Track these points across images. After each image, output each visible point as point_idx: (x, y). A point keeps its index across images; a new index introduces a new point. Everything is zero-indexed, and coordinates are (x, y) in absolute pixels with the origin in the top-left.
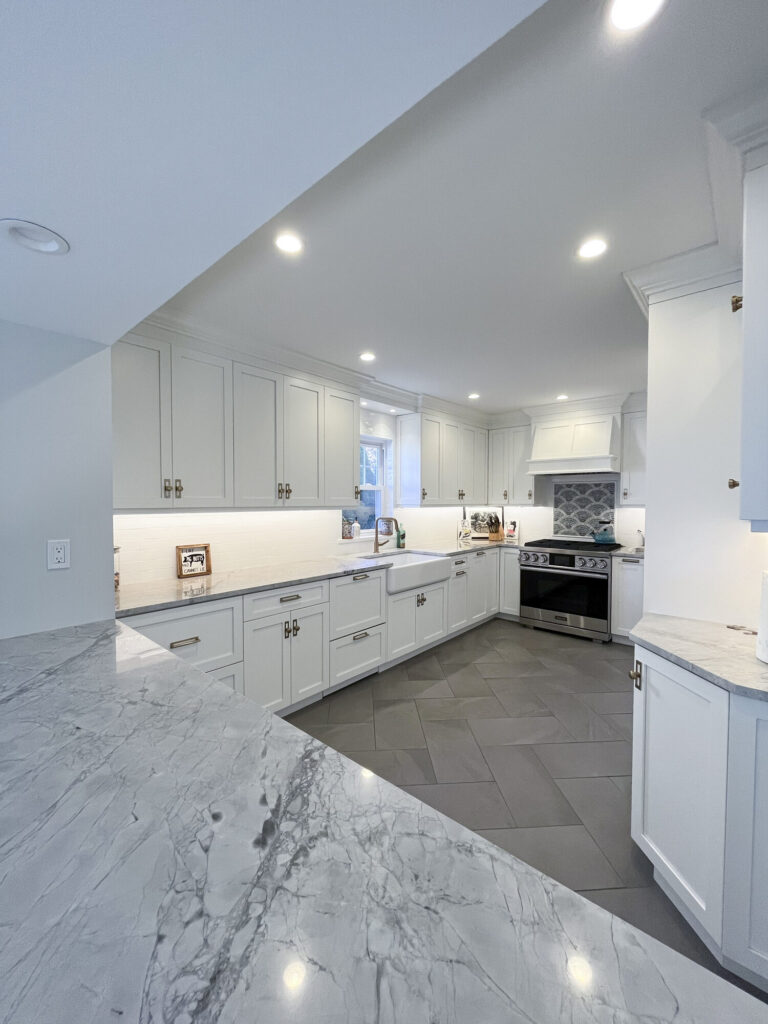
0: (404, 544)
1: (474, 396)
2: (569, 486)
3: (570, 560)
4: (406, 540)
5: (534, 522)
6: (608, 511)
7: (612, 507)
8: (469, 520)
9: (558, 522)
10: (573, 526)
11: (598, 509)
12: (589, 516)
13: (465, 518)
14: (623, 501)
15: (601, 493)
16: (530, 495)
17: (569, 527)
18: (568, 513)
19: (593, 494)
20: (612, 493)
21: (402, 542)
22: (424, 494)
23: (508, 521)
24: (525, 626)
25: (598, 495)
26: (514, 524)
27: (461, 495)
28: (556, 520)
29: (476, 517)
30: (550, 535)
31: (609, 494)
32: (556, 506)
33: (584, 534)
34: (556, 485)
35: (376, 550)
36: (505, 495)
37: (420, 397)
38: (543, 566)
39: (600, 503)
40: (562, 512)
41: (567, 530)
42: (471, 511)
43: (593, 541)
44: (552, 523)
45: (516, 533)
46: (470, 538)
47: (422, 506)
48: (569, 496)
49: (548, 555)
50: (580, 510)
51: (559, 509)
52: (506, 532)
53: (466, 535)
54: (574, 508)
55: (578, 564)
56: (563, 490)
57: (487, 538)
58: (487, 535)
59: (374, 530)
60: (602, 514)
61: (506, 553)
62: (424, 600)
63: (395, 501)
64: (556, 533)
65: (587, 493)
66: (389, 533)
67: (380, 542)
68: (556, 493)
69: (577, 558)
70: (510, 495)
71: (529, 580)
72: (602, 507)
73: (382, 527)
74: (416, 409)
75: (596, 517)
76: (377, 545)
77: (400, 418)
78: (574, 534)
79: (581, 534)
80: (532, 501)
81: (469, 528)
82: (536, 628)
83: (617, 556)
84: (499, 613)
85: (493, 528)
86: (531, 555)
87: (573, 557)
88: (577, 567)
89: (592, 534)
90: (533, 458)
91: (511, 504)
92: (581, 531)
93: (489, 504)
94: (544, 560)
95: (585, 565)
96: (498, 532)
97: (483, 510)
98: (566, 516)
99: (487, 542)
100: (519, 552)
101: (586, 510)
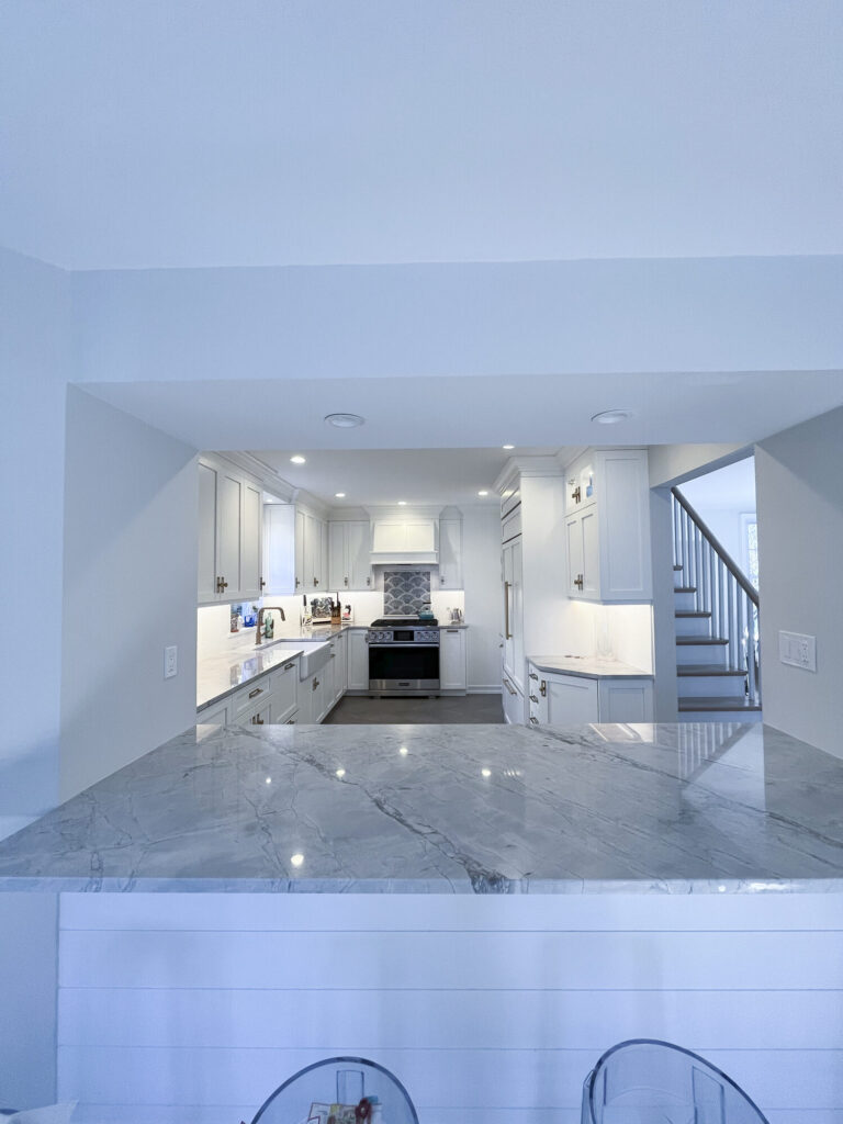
1: (341, 495)
2: (396, 574)
3: (411, 636)
5: (367, 606)
6: (426, 594)
7: (429, 591)
8: (309, 606)
9: (388, 604)
10: (400, 607)
11: (419, 592)
12: (412, 598)
13: (305, 605)
14: (441, 586)
15: (420, 580)
16: (369, 581)
17: (397, 608)
18: (396, 596)
19: (414, 580)
20: (428, 580)
21: (270, 632)
22: (297, 583)
23: (343, 606)
24: (372, 698)
25: (417, 582)
26: (348, 607)
27: (316, 582)
28: (386, 602)
29: (314, 603)
30: (381, 616)
31: (426, 581)
32: (386, 591)
33: (408, 613)
34: (385, 573)
36: (346, 581)
37: (297, 491)
38: (387, 640)
39: (420, 587)
40: (391, 595)
41: (394, 610)
42: (311, 597)
43: (418, 618)
44: (383, 605)
45: (351, 616)
46: (312, 623)
47: (295, 594)
48: (395, 582)
49: (392, 633)
50: (405, 593)
51: (388, 594)
52: (342, 616)
53: (309, 620)
54: (400, 592)
55: (418, 638)
56: (392, 578)
57: (329, 622)
58: (329, 619)
60: (422, 596)
61: (352, 635)
62: (317, 684)
64: (386, 613)
68: (386, 580)
69: (415, 633)
70: (350, 581)
71: (375, 655)
72: (422, 591)
74: (289, 501)
75: (417, 599)
76: (259, 636)
77: (269, 507)
78: (401, 614)
80: (371, 586)
81: (310, 614)
82: (383, 697)
83: (443, 628)
84: (348, 691)
85: (336, 613)
86: (377, 633)
87: (412, 632)
88: (416, 640)
89: (417, 613)
90: (376, 550)
91: (348, 590)
92: (406, 611)
93: (327, 591)
94: (389, 637)
95: (421, 638)
96: (339, 616)
97: (321, 596)
98: (394, 599)
99: (329, 626)
100: (366, 632)
101: (409, 593)
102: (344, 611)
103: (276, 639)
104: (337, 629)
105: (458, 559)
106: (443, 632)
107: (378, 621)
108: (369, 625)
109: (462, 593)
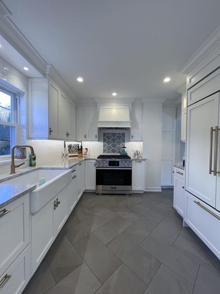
0: (35, 164)
2: (109, 134)
3: (117, 164)
4: (37, 160)
5: (95, 148)
6: (122, 144)
7: (124, 142)
8: (67, 148)
9: (105, 148)
10: (111, 149)
11: (119, 143)
12: (116, 145)
13: (65, 147)
14: (131, 139)
15: (121, 137)
16: (96, 137)
17: (109, 150)
19: (117, 137)
20: (124, 136)
21: (33, 162)
22: (50, 131)
24: (97, 194)
25: (119, 138)
26: (87, 149)
27: (68, 135)
28: (104, 147)
29: (70, 147)
30: (102, 154)
31: (123, 137)
32: (104, 142)
33: (115, 152)
34: (104, 133)
35: (13, 171)
36: (85, 136)
38: (105, 165)
39: (120, 140)
40: (107, 144)
41: (108, 151)
42: (68, 143)
43: (120, 155)
44: (102, 148)
46: (68, 156)
47: (49, 139)
48: (109, 138)
49: (108, 162)
50: (113, 143)
51: (105, 143)
52: (83, 153)
53: (66, 155)
54: (111, 142)
55: (121, 165)
56: (107, 135)
57: (77, 156)
58: (77, 154)
59: (10, 155)
60: (121, 145)
61: (88, 162)
62: (59, 203)
63: (28, 135)
64: (104, 152)
65: (115, 137)
66: (23, 157)
67: (16, 164)
68: (104, 136)
69: (120, 162)
70: (87, 136)
71: (99, 173)
72: (121, 142)
73: (17, 153)
75: (119, 146)
76: (13, 167)
78: (111, 152)
79: (113, 152)
80: (97, 139)
81: (67, 152)
82: (103, 194)
83: (133, 160)
84: (85, 190)
85: (80, 151)
86: (101, 162)
87: (118, 162)
88: (120, 166)
89: (119, 152)
90: (100, 120)
91: (86, 141)
92: (113, 151)
93: (76, 141)
94: (107, 165)
95: (123, 165)
96: (82, 153)
97: (73, 143)
98: (108, 145)
99: (77, 158)
100: (95, 161)
101: (115, 143)
102: (84, 151)
103: (37, 167)
104: (80, 159)
105: (140, 126)
106: (133, 162)
107: (100, 156)
108: (96, 158)
109: (141, 143)
